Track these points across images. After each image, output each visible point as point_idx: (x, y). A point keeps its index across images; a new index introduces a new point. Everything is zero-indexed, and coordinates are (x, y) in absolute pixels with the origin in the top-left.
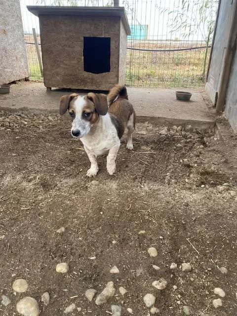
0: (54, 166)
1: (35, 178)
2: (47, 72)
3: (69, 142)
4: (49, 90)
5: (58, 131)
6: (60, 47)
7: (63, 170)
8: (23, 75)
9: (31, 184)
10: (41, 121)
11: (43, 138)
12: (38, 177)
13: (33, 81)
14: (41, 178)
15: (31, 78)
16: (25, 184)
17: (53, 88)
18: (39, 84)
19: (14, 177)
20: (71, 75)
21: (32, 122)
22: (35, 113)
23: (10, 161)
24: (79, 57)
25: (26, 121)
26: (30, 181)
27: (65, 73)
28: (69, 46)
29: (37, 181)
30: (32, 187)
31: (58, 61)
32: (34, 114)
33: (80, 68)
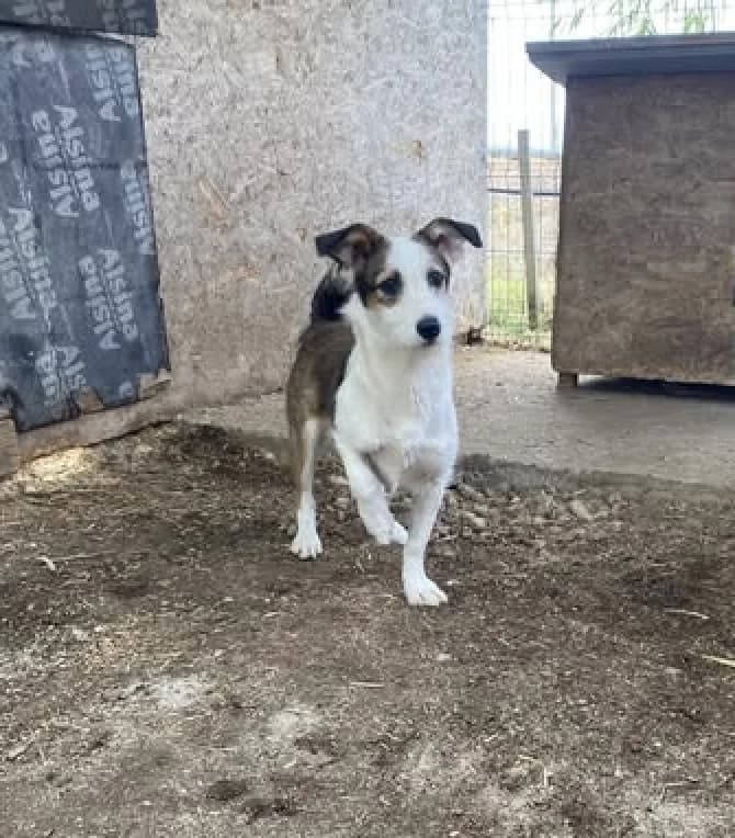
0: (611, 733)
1: (534, 775)
2: (573, 312)
3: (667, 624)
4: (570, 384)
5: (615, 568)
6: (640, 207)
7: (656, 755)
8: (463, 319)
9: (518, 802)
10: (539, 520)
11: (554, 594)
12: (547, 773)
13: (496, 344)
14: (560, 781)
15: (489, 334)
16: (492, 796)
17: (583, 378)
18: (522, 357)
19: (447, 760)
20: (672, 322)
21: (503, 522)
22: (516, 481)
23: (428, 682)
24: (721, 245)
25: (479, 515)
26: (513, 787)
27: (647, 313)
28: (681, 201)
29: (547, 791)
30: (526, 818)
31: (623, 263)
32: (513, 488)
33: (715, 294)
